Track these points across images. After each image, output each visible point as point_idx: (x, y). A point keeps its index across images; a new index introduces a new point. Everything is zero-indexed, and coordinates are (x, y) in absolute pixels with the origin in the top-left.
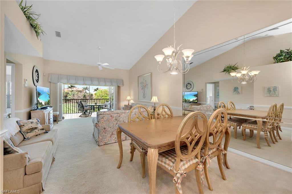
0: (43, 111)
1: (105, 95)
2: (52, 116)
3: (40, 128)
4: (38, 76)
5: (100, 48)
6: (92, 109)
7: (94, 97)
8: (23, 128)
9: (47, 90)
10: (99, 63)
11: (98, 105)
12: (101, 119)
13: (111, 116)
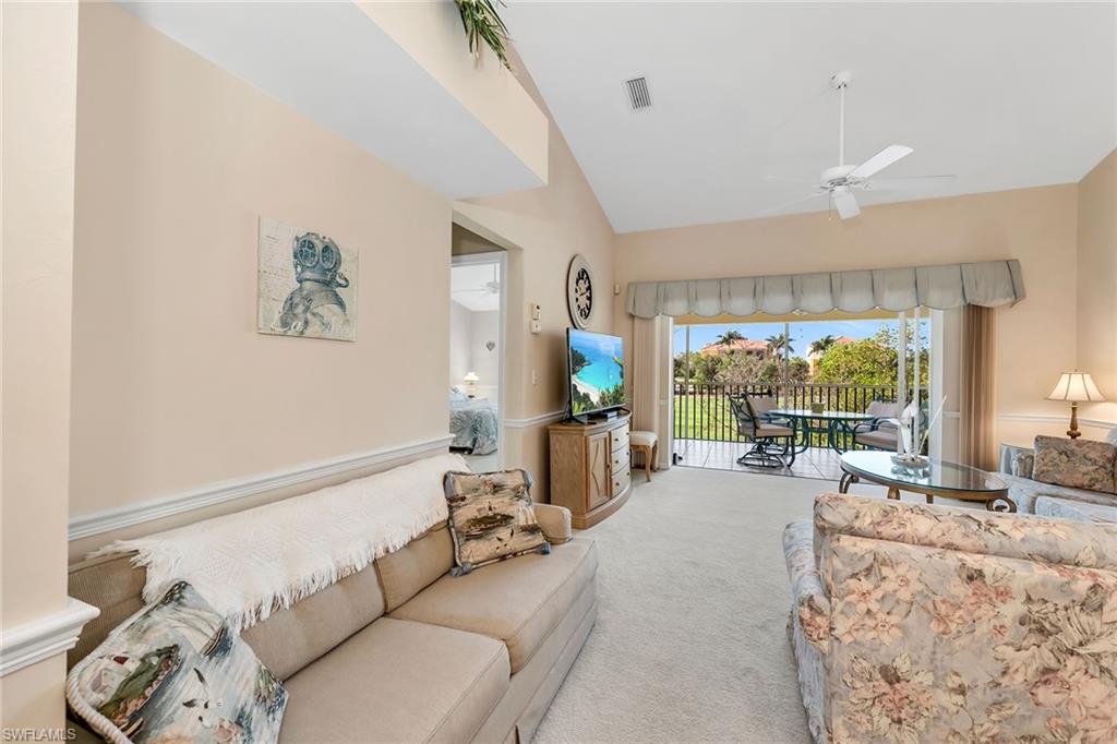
0: (583, 430)
1: (868, 366)
2: (626, 449)
3: (522, 523)
4: (588, 294)
5: (843, 77)
6: (795, 431)
7: (811, 373)
8: (460, 511)
9: (613, 349)
10: (840, 171)
11: (829, 419)
12: (854, 576)
13: (974, 576)
